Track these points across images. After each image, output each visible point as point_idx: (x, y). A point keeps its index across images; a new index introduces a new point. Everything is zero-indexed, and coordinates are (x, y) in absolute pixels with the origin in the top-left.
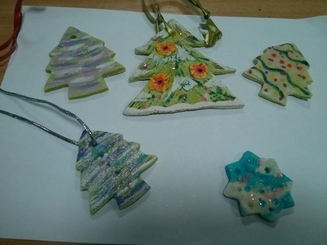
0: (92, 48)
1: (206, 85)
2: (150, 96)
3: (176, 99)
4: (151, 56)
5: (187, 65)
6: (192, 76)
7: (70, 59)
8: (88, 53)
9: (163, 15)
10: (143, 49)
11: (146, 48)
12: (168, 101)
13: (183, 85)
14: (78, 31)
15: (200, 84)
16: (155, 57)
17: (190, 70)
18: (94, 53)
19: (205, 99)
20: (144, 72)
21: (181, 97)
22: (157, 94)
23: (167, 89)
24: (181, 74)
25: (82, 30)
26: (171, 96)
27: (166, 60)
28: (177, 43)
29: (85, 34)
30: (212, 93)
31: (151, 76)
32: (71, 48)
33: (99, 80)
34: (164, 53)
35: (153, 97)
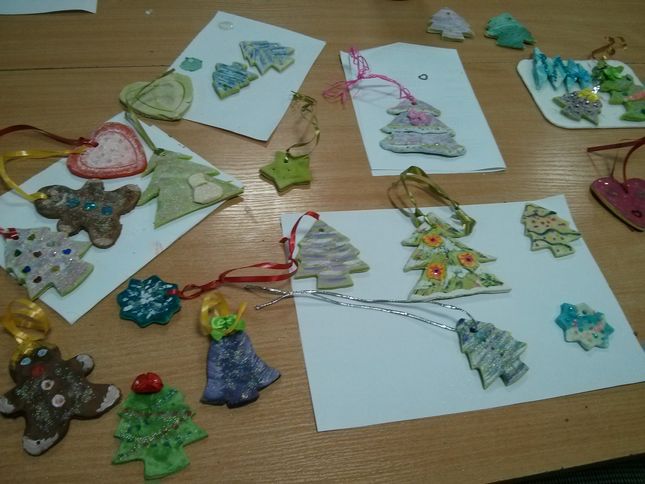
0: (340, 244)
1: (476, 272)
2: (430, 284)
3: (453, 285)
4: (420, 247)
5: (455, 254)
6: (462, 265)
7: (318, 251)
8: (336, 248)
9: (421, 209)
10: (411, 241)
11: (413, 240)
12: (447, 287)
13: (456, 273)
14: (326, 225)
15: (471, 272)
16: (425, 249)
17: (459, 259)
18: (341, 249)
19: (478, 285)
20: (419, 263)
21: (457, 284)
22: (436, 282)
23: (444, 277)
24: (452, 263)
25: (330, 224)
26: (449, 283)
27: (436, 251)
28: (441, 234)
29: (333, 230)
30: (483, 279)
31: (426, 265)
32: (319, 241)
33: (346, 276)
34: (433, 244)
35: (434, 284)
